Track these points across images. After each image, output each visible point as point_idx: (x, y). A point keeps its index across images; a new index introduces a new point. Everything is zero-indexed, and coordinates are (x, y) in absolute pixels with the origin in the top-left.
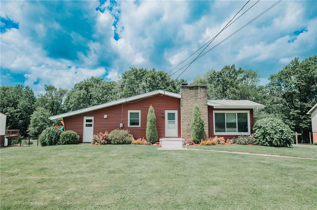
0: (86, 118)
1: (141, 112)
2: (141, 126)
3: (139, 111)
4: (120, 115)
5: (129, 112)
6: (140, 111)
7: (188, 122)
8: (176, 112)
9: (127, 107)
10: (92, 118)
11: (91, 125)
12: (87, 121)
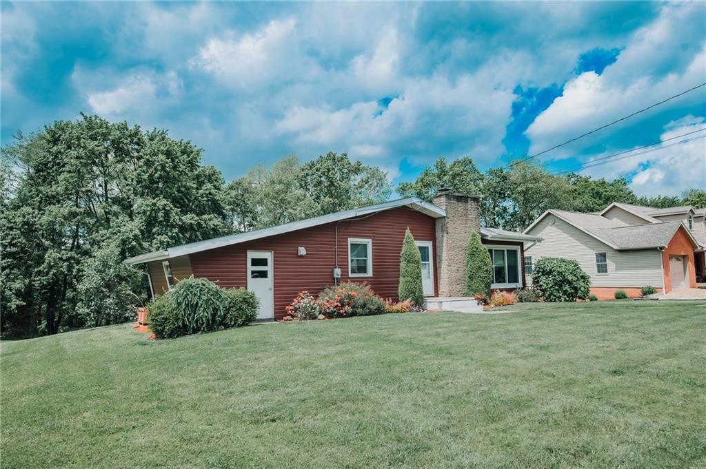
0: (252, 255)
1: (373, 243)
2: (373, 275)
3: (369, 242)
4: (331, 248)
5: (351, 240)
6: (371, 240)
7: (457, 266)
8: (429, 244)
9: (346, 229)
10: (268, 255)
11: (263, 275)
12: (256, 262)
